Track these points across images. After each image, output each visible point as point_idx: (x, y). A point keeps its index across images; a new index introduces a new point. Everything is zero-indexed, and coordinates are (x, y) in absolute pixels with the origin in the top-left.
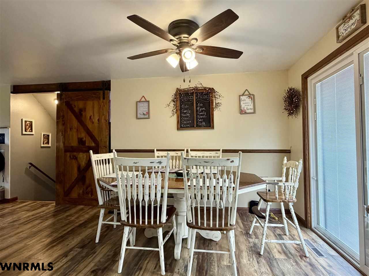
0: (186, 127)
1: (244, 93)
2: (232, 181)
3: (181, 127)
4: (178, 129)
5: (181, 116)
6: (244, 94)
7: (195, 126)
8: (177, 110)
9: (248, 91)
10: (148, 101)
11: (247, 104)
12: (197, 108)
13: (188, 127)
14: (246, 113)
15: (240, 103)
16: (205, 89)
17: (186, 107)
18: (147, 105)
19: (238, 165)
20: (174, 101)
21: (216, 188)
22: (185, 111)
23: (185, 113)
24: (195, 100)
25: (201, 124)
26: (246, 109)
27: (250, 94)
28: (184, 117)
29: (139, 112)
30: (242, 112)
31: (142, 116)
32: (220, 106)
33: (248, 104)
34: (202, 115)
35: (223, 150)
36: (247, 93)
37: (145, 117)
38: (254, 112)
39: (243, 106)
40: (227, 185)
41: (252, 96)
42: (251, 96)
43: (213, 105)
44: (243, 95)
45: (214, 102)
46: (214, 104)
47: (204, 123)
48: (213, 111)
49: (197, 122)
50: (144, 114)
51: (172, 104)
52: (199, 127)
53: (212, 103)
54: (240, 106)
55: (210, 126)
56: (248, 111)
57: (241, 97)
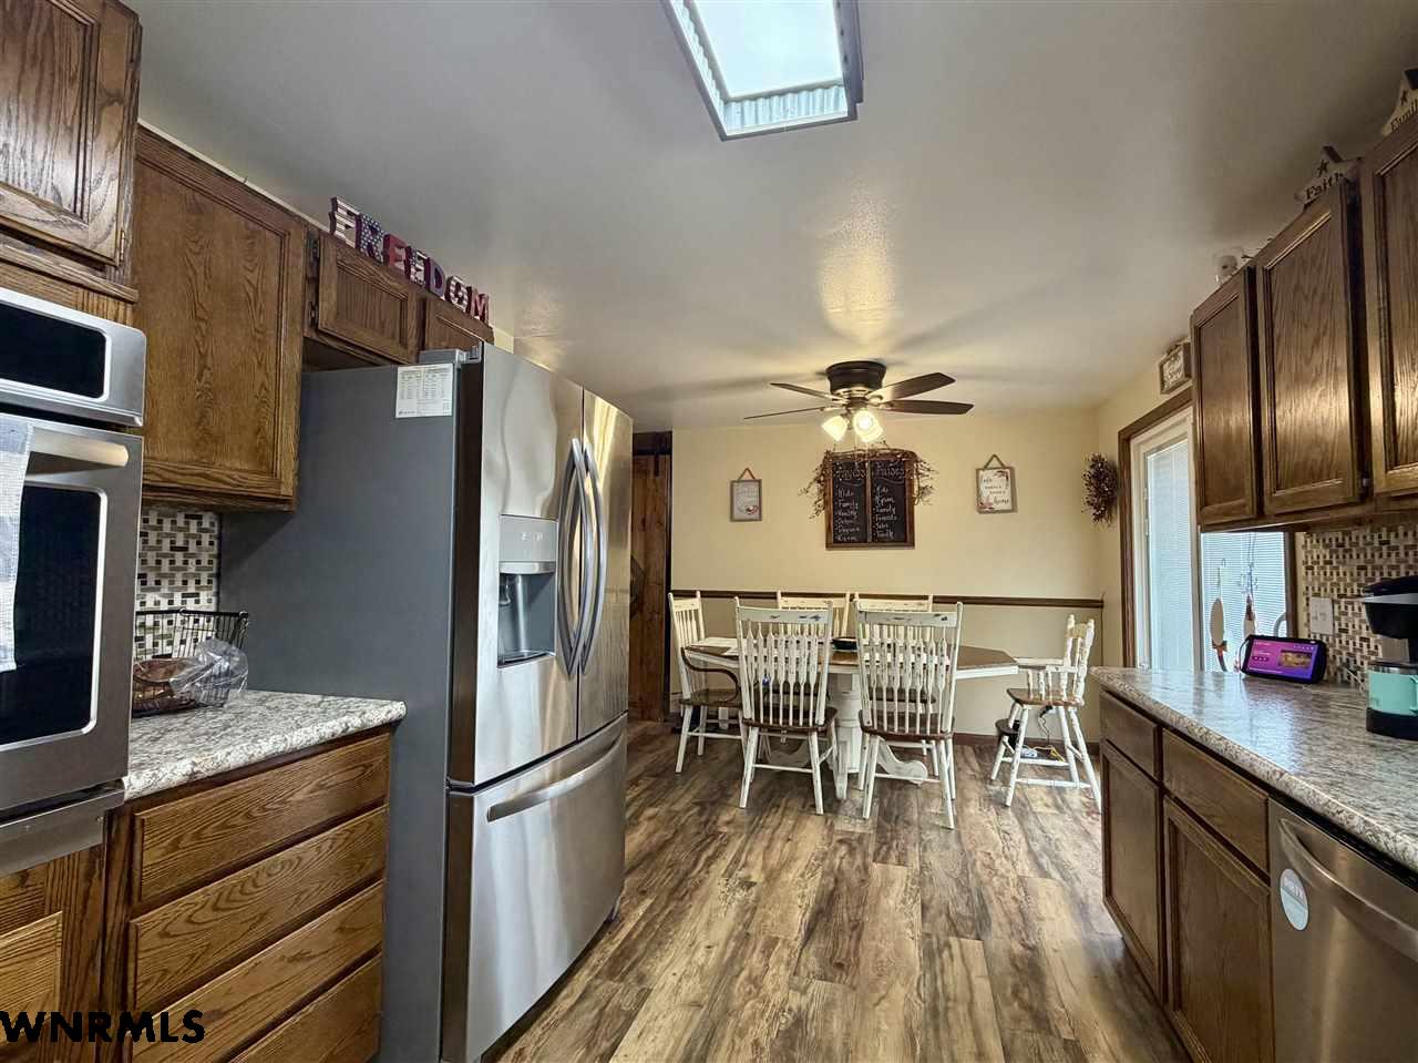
0: (849, 542)
1: (988, 464)
2: (945, 652)
3: (836, 541)
4: (828, 546)
5: (836, 517)
6: (990, 466)
7: (869, 540)
8: (826, 503)
9: (998, 459)
10: (759, 481)
11: (995, 490)
12: (873, 496)
13: (853, 542)
14: (993, 511)
15: (978, 487)
16: (893, 453)
17: (848, 494)
18: (756, 489)
19: (954, 625)
20: (819, 482)
21: (916, 665)
22: (845, 505)
23: (845, 510)
24: (868, 476)
25: (882, 535)
26: (992, 501)
27: (1003, 466)
28: (843, 518)
29: (737, 504)
30: (983, 508)
31: (746, 516)
32: (930, 492)
33: (999, 490)
34: (885, 514)
35: (935, 598)
36: (995, 463)
37: (753, 516)
38: (1014, 509)
39: (985, 493)
40: (935, 661)
41: (1007, 470)
42: (1006, 472)
43: (912, 491)
44: (986, 468)
45: (916, 483)
46: (916, 489)
47: (891, 533)
48: (912, 504)
49: (874, 530)
50: (748, 510)
51: (815, 488)
52: (878, 541)
53: (911, 485)
54: (979, 494)
55: (905, 541)
56: (997, 507)
57: (981, 472)
